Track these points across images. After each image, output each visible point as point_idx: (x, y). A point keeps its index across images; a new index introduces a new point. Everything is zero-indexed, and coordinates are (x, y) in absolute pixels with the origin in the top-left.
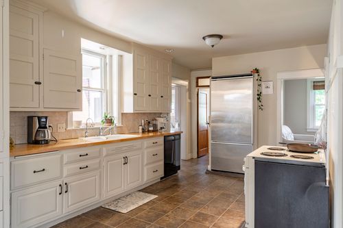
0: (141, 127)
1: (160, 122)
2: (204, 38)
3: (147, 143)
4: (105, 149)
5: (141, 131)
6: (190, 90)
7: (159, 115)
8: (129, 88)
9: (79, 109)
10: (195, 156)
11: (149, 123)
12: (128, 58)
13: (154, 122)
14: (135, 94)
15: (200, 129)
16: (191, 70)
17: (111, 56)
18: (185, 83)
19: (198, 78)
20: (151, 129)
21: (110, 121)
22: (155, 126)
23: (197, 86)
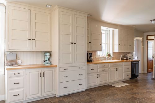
0: (121, 58)
1: (129, 56)
2: (151, 21)
3: (124, 64)
4: (110, 65)
5: (121, 59)
6: (143, 41)
7: (129, 53)
8: (117, 42)
9: (101, 50)
10: (146, 72)
11: (124, 56)
12: (117, 31)
13: (126, 56)
14: (119, 45)
15: (148, 60)
16: (144, 32)
17: (109, 30)
18: (141, 38)
19: (147, 36)
20: (125, 58)
21: (109, 55)
22: (127, 57)
23: (147, 39)
